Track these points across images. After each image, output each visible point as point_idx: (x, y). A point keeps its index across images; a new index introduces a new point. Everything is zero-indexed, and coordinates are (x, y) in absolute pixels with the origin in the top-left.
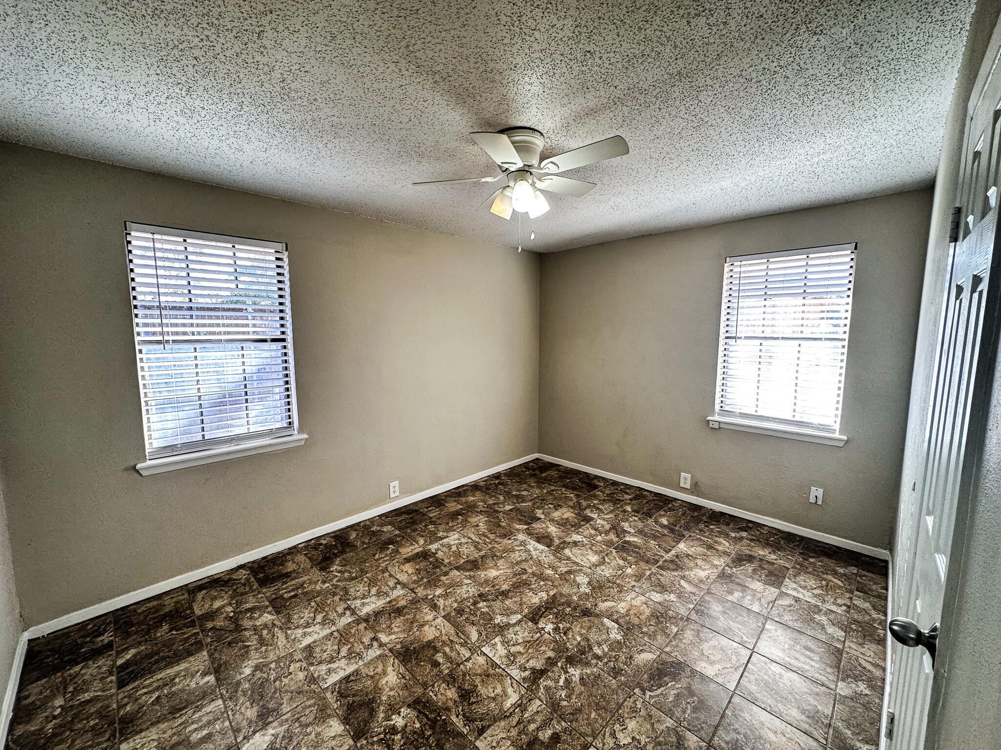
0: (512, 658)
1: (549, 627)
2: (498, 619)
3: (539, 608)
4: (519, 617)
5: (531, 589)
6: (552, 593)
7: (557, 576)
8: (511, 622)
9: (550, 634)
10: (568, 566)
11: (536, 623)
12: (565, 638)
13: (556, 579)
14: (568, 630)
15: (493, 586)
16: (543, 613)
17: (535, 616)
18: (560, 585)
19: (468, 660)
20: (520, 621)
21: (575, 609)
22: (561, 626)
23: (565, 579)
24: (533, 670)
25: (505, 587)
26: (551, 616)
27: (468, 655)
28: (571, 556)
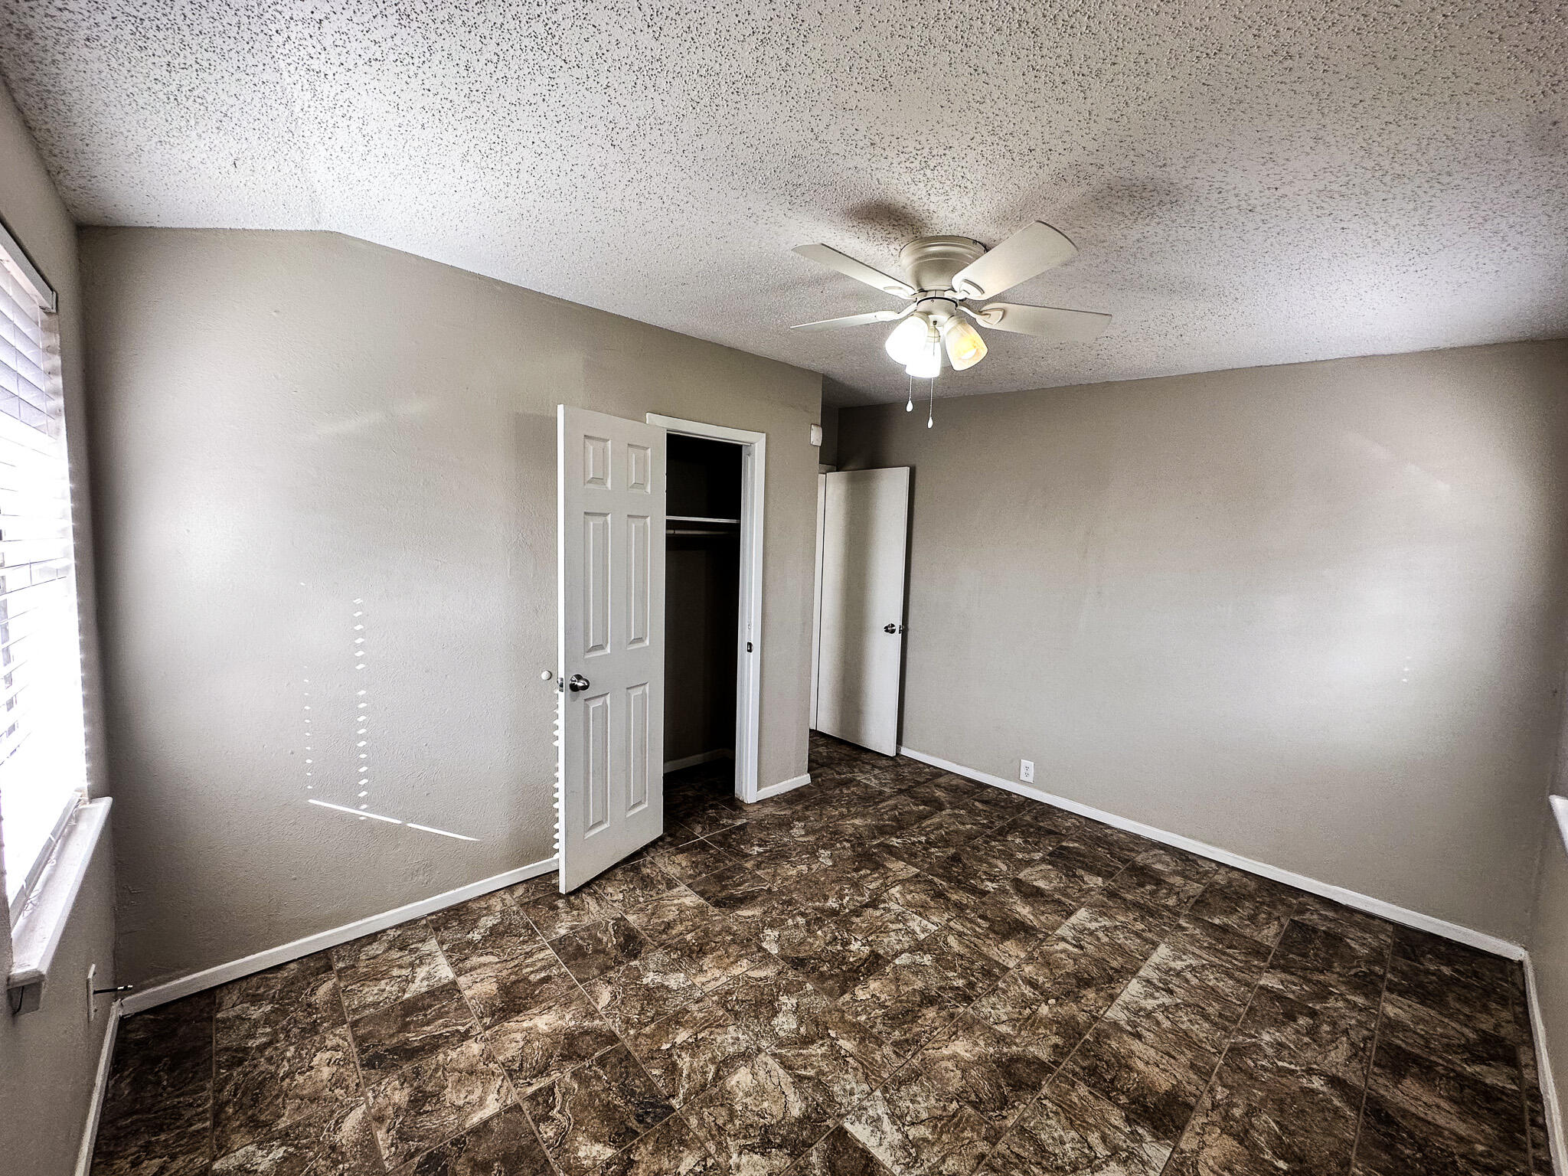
0: (900, 918)
1: (855, 946)
2: (927, 960)
3: (869, 973)
4: (897, 962)
5: (882, 1006)
6: (847, 997)
7: (833, 1034)
8: (907, 954)
9: (855, 939)
10: (806, 1057)
11: (872, 951)
12: (837, 934)
13: (836, 1027)
14: (830, 943)
15: (952, 1016)
16: (863, 965)
17: (875, 963)
18: (830, 1012)
19: (949, 920)
20: (897, 955)
21: (814, 969)
22: (839, 947)
23: (817, 1026)
24: (876, 908)
25: (931, 1013)
26: (851, 960)
27: (952, 924)
28: (790, 1091)
